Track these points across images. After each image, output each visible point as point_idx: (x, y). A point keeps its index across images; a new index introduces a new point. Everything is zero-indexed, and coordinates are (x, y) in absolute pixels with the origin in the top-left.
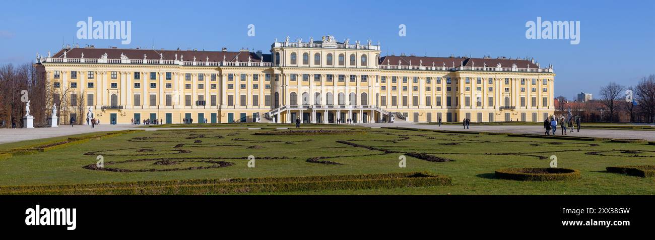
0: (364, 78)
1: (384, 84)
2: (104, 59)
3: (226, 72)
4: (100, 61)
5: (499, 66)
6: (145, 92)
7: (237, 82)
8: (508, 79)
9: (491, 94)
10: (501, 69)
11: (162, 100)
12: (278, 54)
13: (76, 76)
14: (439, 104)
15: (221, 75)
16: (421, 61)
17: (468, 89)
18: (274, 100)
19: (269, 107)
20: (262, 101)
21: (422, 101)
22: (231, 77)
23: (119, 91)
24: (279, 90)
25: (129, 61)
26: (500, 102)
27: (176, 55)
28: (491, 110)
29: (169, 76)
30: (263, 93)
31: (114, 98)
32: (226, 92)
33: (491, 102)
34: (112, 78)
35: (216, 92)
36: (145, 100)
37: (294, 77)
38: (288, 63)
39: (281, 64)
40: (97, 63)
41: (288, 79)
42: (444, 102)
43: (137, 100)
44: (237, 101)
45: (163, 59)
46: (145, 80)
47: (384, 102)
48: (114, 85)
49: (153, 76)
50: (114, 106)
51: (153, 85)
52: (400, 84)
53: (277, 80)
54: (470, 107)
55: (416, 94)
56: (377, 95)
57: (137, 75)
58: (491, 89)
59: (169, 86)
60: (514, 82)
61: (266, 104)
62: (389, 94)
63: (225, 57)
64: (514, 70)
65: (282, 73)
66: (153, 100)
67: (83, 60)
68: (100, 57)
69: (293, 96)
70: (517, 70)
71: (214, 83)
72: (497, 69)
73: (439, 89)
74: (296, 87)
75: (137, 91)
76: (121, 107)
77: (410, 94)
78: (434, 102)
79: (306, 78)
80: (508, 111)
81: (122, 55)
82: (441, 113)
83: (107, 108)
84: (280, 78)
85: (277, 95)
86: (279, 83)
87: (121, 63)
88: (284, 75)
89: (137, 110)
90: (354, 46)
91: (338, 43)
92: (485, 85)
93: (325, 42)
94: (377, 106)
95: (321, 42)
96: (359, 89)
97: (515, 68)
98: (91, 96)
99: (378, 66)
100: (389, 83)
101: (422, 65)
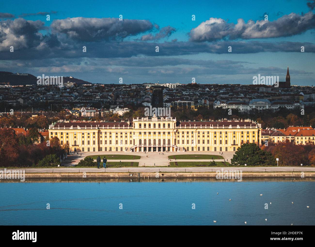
0: (169, 133)
1: (178, 135)
2: (72, 128)
6: (86, 139)
8: (235, 132)
9: (226, 139)
10: (231, 128)
11: (91, 143)
12: (134, 124)
13: (62, 134)
14: (204, 143)
17: (215, 137)
18: (133, 142)
22: (117, 133)
23: (77, 139)
24: (135, 138)
25: (80, 128)
26: (231, 142)
27: (97, 125)
28: (226, 146)
30: (129, 139)
31: (75, 142)
32: (115, 139)
33: (226, 142)
35: (111, 139)
36: (86, 143)
37: (140, 133)
38: (138, 127)
39: (135, 128)
40: (69, 129)
41: (138, 134)
42: (206, 142)
43: (83, 142)
44: (119, 142)
45: (92, 127)
47: (179, 143)
48: (75, 137)
49: (89, 133)
50: (75, 145)
51: (89, 137)
52: (185, 134)
53: (134, 134)
54: (216, 145)
55: (193, 139)
58: (226, 137)
60: (237, 133)
61: (131, 144)
62: (181, 139)
64: (237, 128)
65: (136, 132)
67: (64, 128)
69: (140, 140)
70: (239, 127)
72: (229, 128)
73: (203, 136)
74: (141, 137)
75: (83, 139)
76: (78, 146)
77: (190, 139)
78: (201, 142)
80: (234, 146)
81: (78, 126)
82: (204, 147)
83: (73, 145)
85: (134, 140)
87: (77, 129)
89: (83, 146)
90: (165, 120)
91: (158, 119)
92: (223, 135)
93: (153, 119)
94: (175, 144)
95: (151, 119)
96: (166, 137)
97: (238, 127)
98: (67, 142)
99: (176, 128)
100: (181, 134)
101: (196, 126)
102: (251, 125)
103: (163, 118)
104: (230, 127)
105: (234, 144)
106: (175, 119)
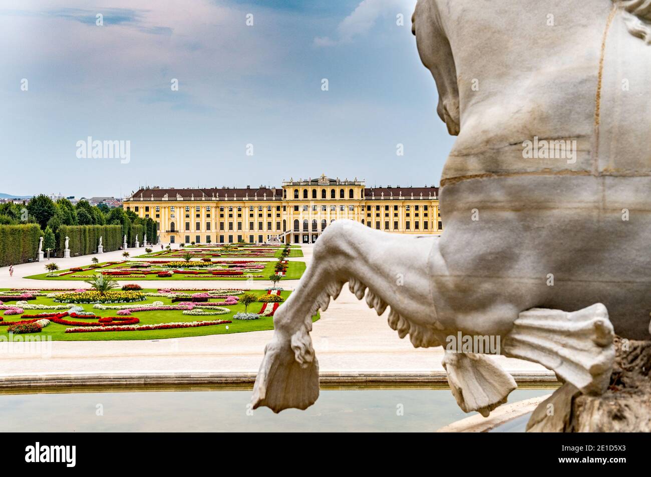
0: (351, 208)
2: (166, 198)
3: (248, 205)
4: (163, 199)
6: (193, 220)
7: (256, 212)
12: (285, 190)
13: (148, 210)
14: (417, 227)
15: (245, 208)
16: (401, 192)
18: (283, 225)
19: (280, 231)
20: (274, 226)
21: (402, 225)
22: (252, 208)
23: (176, 220)
24: (286, 218)
25: (182, 199)
27: (213, 194)
29: (208, 209)
30: (275, 220)
31: (173, 224)
32: (249, 219)
34: (171, 211)
35: (241, 220)
36: (193, 226)
37: (296, 208)
38: (292, 197)
39: (287, 198)
40: (161, 200)
41: (292, 209)
42: (422, 225)
43: (188, 226)
45: (205, 196)
46: (193, 212)
48: (172, 216)
50: (173, 231)
51: (198, 215)
52: (382, 211)
53: (285, 210)
56: (363, 221)
57: (187, 209)
59: (208, 216)
61: (278, 228)
62: (374, 219)
63: (247, 194)
66: (198, 226)
67: (152, 199)
68: (163, 196)
69: (297, 222)
71: (240, 212)
73: (417, 215)
74: (298, 216)
75: (187, 220)
76: (177, 231)
79: (306, 208)
81: (178, 195)
83: (169, 232)
84: (287, 209)
85: (284, 221)
86: (286, 213)
87: (176, 200)
88: (289, 206)
89: (187, 233)
91: (330, 181)
93: (321, 181)
95: (317, 181)
96: (346, 216)
99: (364, 198)
100: (373, 211)
101: (402, 196)
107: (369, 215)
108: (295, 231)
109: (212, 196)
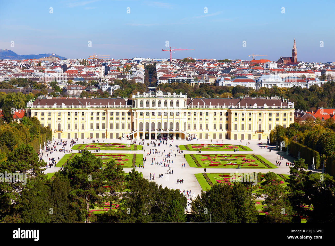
0: (178, 114)
1: (189, 117)
2: (55, 106)
3: (109, 111)
4: (53, 107)
5: (256, 105)
6: (73, 122)
7: (115, 116)
8: (261, 113)
9: (250, 123)
10: (257, 107)
11: (80, 127)
12: (134, 101)
13: (43, 114)
14: (221, 128)
15: (107, 113)
16: (210, 102)
17: (236, 120)
18: (132, 126)
19: (130, 130)
20: (126, 126)
21: (211, 127)
22: (112, 114)
23: (61, 122)
24: (134, 121)
25: (66, 107)
26: (255, 127)
27: (86, 103)
28: (250, 132)
29: (83, 114)
30: (127, 122)
31: (59, 125)
32: (110, 122)
33: (250, 127)
34: (59, 115)
35: (105, 122)
36: (73, 127)
37: (141, 114)
38: (139, 106)
39: (135, 107)
41: (139, 114)
42: (224, 127)
43: (69, 127)
44: (114, 126)
45: (81, 105)
46: (73, 116)
47: (189, 128)
48: (59, 119)
49: (76, 114)
50: (59, 130)
51: (76, 119)
52: (198, 116)
53: (133, 115)
54: (237, 131)
55: (207, 122)
56: (185, 123)
57: (69, 114)
58: (250, 120)
59: (83, 119)
60: (264, 115)
61: (129, 128)
62: (192, 122)
63: (109, 103)
65: (136, 112)
66: (76, 126)
67: (46, 107)
68: (53, 105)
69: (141, 124)
70: (267, 107)
71: (104, 116)
73: (221, 119)
74: (142, 120)
75: (69, 122)
76: (62, 130)
77: (204, 123)
78: (218, 127)
79: (147, 114)
80: (260, 133)
81: (63, 103)
82: (222, 134)
83: (57, 131)
84: (135, 114)
85: (133, 123)
86: (134, 117)
87: (62, 108)
88: (137, 113)
89: (69, 131)
90: (172, 96)
91: (164, 94)
92: (247, 117)
93: (157, 94)
94: (185, 130)
95: (155, 94)
96: (175, 120)
97: (265, 106)
98: (49, 125)
99: (186, 107)
100: (192, 116)
101: (211, 105)
102: (281, 104)
103: (170, 94)
104: (255, 106)
105: (260, 131)
106: (185, 95)
107: (189, 119)
108: (140, 131)
109: (85, 105)
